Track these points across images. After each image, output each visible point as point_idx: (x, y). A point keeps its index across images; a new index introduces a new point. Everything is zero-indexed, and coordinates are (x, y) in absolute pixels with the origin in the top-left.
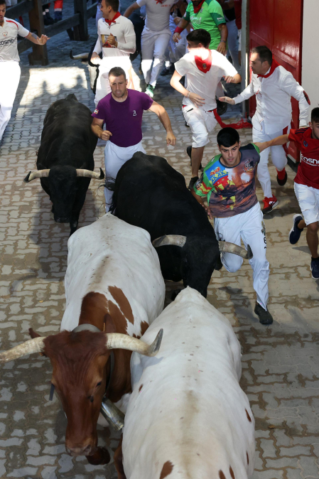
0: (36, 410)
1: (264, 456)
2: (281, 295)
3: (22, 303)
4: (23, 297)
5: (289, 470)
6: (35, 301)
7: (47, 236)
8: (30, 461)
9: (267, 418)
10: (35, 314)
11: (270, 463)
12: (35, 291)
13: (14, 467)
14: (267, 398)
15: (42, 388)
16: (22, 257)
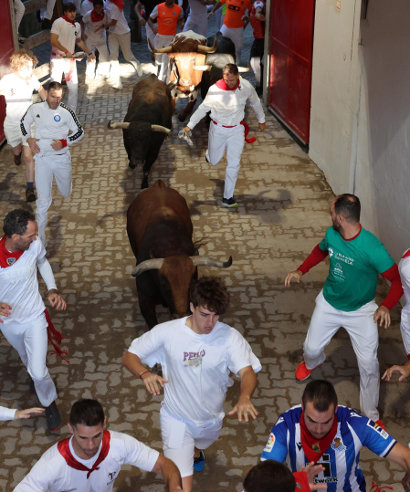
0: (93, 337)
1: (271, 377)
2: (289, 251)
3: (83, 252)
4: (84, 248)
5: (291, 389)
6: (94, 251)
7: (104, 200)
8: (87, 376)
9: (275, 348)
10: (93, 262)
11: (276, 384)
12: (94, 243)
13: (75, 380)
14: (276, 332)
15: (97, 320)
16: (84, 216)
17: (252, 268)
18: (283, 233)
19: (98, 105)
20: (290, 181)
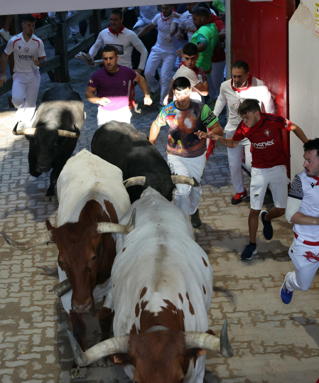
2: (276, 344)
4: (4, 350)
6: (17, 354)
7: (29, 284)
10: (16, 368)
12: (16, 343)
16: (2, 307)
17: (228, 368)
18: (266, 321)
19: (16, 163)
20: (270, 252)
